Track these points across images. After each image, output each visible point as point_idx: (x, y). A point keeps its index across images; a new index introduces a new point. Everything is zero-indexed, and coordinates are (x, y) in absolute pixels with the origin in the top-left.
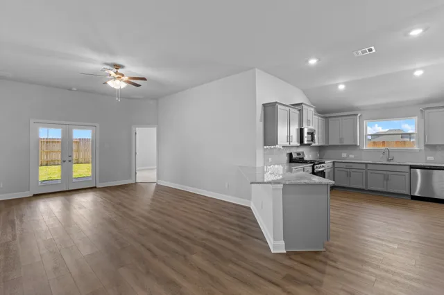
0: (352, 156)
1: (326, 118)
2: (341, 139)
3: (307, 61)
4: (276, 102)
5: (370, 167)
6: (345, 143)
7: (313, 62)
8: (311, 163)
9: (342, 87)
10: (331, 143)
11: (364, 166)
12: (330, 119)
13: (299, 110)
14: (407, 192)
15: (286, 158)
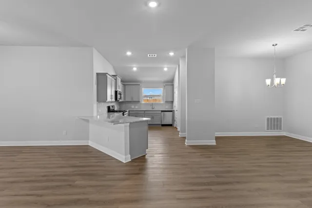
0: (136, 107)
1: (124, 85)
2: (132, 98)
3: (125, 53)
4: (107, 73)
5: (146, 112)
6: (134, 100)
7: (129, 53)
8: (122, 112)
9: (135, 69)
10: (127, 100)
11: (143, 112)
12: (126, 86)
13: (115, 79)
14: (160, 123)
15: (106, 109)
